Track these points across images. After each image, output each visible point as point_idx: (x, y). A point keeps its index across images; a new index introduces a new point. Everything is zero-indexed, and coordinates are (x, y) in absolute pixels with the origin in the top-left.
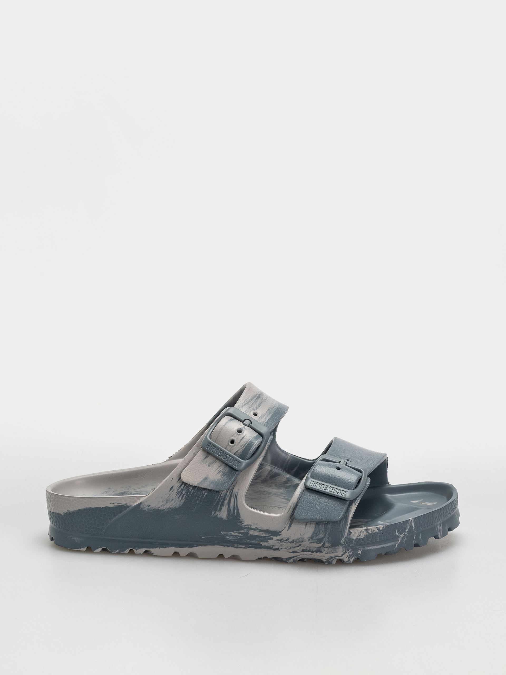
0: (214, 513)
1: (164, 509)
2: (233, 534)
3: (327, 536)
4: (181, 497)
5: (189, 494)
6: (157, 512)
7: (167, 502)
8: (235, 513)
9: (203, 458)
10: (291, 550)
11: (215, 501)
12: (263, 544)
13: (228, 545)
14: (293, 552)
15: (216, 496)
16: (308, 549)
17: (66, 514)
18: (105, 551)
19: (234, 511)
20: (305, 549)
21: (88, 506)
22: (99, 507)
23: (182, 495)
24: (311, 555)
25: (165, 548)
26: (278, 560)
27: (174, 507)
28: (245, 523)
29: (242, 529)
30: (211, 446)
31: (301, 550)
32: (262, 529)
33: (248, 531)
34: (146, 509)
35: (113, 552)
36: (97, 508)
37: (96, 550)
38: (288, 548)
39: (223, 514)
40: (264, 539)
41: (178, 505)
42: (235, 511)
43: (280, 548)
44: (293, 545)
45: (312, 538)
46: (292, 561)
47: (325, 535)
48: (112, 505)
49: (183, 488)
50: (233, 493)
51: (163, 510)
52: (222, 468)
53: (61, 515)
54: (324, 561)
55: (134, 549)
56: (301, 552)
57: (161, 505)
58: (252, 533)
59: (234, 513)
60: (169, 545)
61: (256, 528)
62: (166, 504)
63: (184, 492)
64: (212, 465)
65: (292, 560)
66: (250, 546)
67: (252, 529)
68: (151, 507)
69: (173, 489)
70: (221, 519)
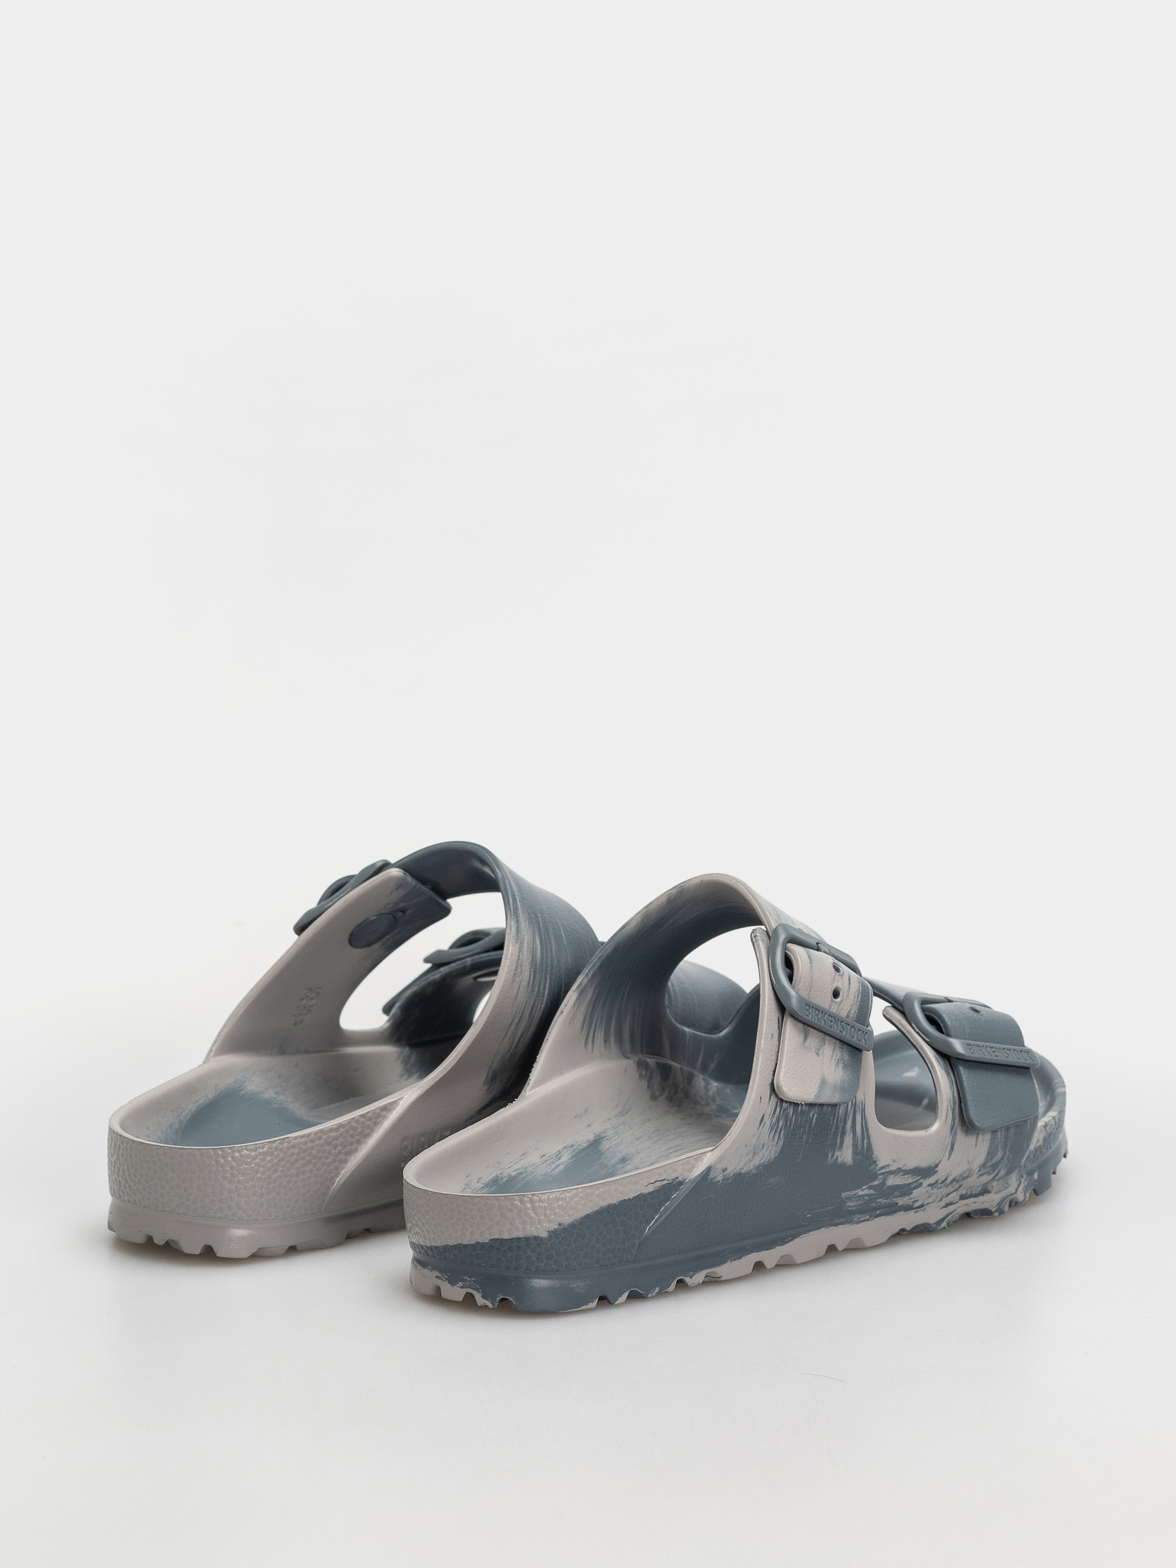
0: (832, 1156)
1: (751, 1171)
2: (861, 1193)
3: (1008, 1153)
4: (777, 1134)
5: (790, 1125)
6: (739, 1178)
7: (755, 1154)
8: (865, 1146)
9: (802, 1041)
10: (943, 1203)
11: (831, 1130)
12: (901, 1201)
13: (843, 1220)
14: (947, 1205)
15: (832, 1118)
16: (969, 1193)
17: (553, 1234)
18: (635, 1296)
19: (863, 1142)
20: (964, 1193)
21: (604, 1203)
22: (627, 1199)
23: (779, 1130)
24: (975, 1202)
25: (740, 1258)
26: (923, 1231)
27: (767, 1160)
28: (881, 1164)
29: (875, 1176)
30: (812, 1011)
31: (958, 1197)
32: (907, 1169)
33: (885, 1180)
34: (720, 1178)
35: (649, 1295)
36: (624, 1204)
37: (620, 1299)
38: (938, 1200)
39: (846, 1155)
40: (906, 1190)
41: (773, 1156)
42: (865, 1141)
43: (926, 1202)
44: (944, 1191)
45: (984, 1165)
46: (946, 1226)
47: (1005, 1153)
48: (651, 1189)
49: (779, 1114)
50: (857, 1103)
51: (748, 1173)
52: (838, 1054)
53: (542, 1239)
54: (993, 1210)
55: (686, 1276)
56: (958, 1202)
57: (744, 1163)
58: (891, 1181)
59: (863, 1147)
60: (747, 1249)
61: (898, 1168)
62: (753, 1157)
63: (781, 1124)
64: (820, 1052)
65: (944, 1224)
66: (878, 1212)
67: (891, 1173)
68: (728, 1172)
69: (764, 1121)
70: (843, 1165)
